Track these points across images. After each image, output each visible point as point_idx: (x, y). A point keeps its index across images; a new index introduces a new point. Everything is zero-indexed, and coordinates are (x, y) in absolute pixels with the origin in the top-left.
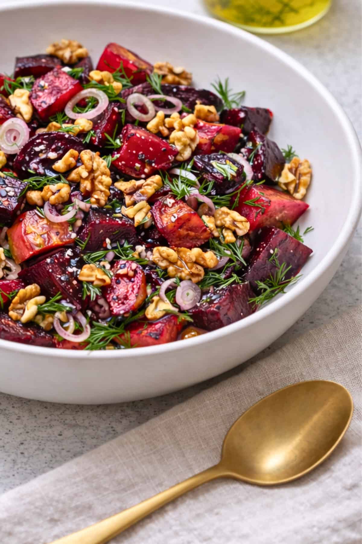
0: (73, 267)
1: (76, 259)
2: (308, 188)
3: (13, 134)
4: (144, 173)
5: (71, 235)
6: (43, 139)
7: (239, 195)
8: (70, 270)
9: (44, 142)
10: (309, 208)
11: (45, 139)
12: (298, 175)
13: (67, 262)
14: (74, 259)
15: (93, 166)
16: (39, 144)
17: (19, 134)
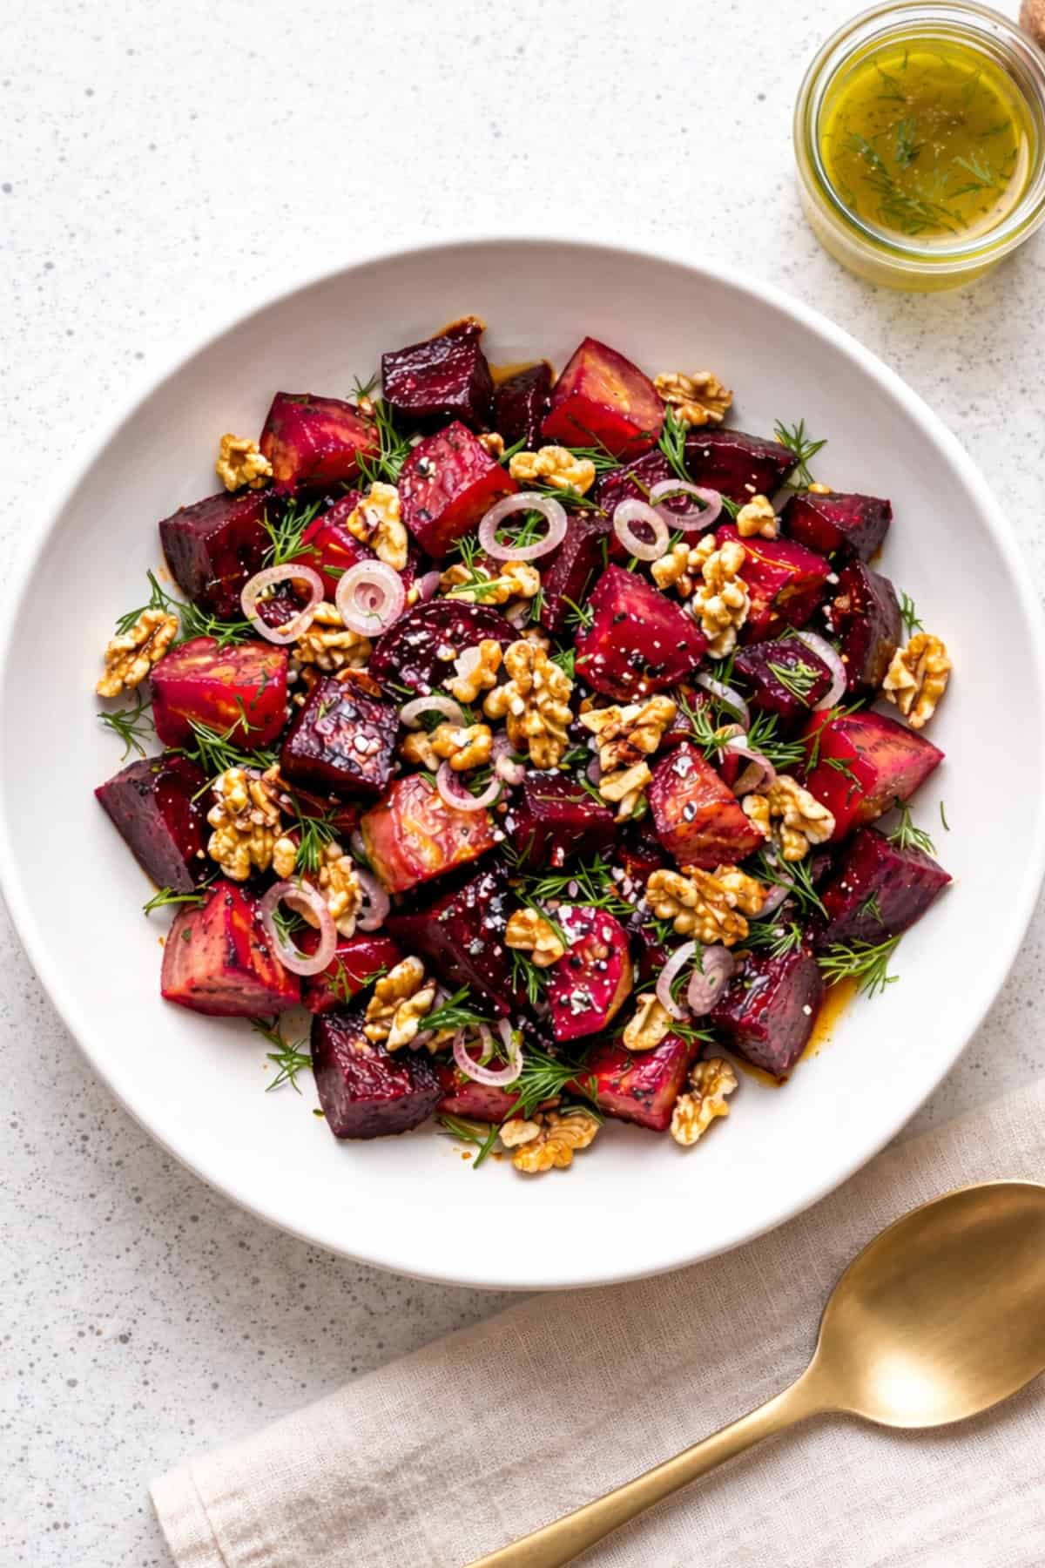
0: (495, 914)
1: (501, 896)
2: (939, 700)
3: (370, 594)
4: (640, 692)
5: (492, 835)
6: (425, 618)
7: (818, 740)
8: (489, 923)
9: (427, 625)
10: (945, 761)
11: (430, 619)
12: (920, 673)
13: (483, 907)
14: (497, 896)
15: (533, 682)
16: (415, 630)
17: (383, 596)
